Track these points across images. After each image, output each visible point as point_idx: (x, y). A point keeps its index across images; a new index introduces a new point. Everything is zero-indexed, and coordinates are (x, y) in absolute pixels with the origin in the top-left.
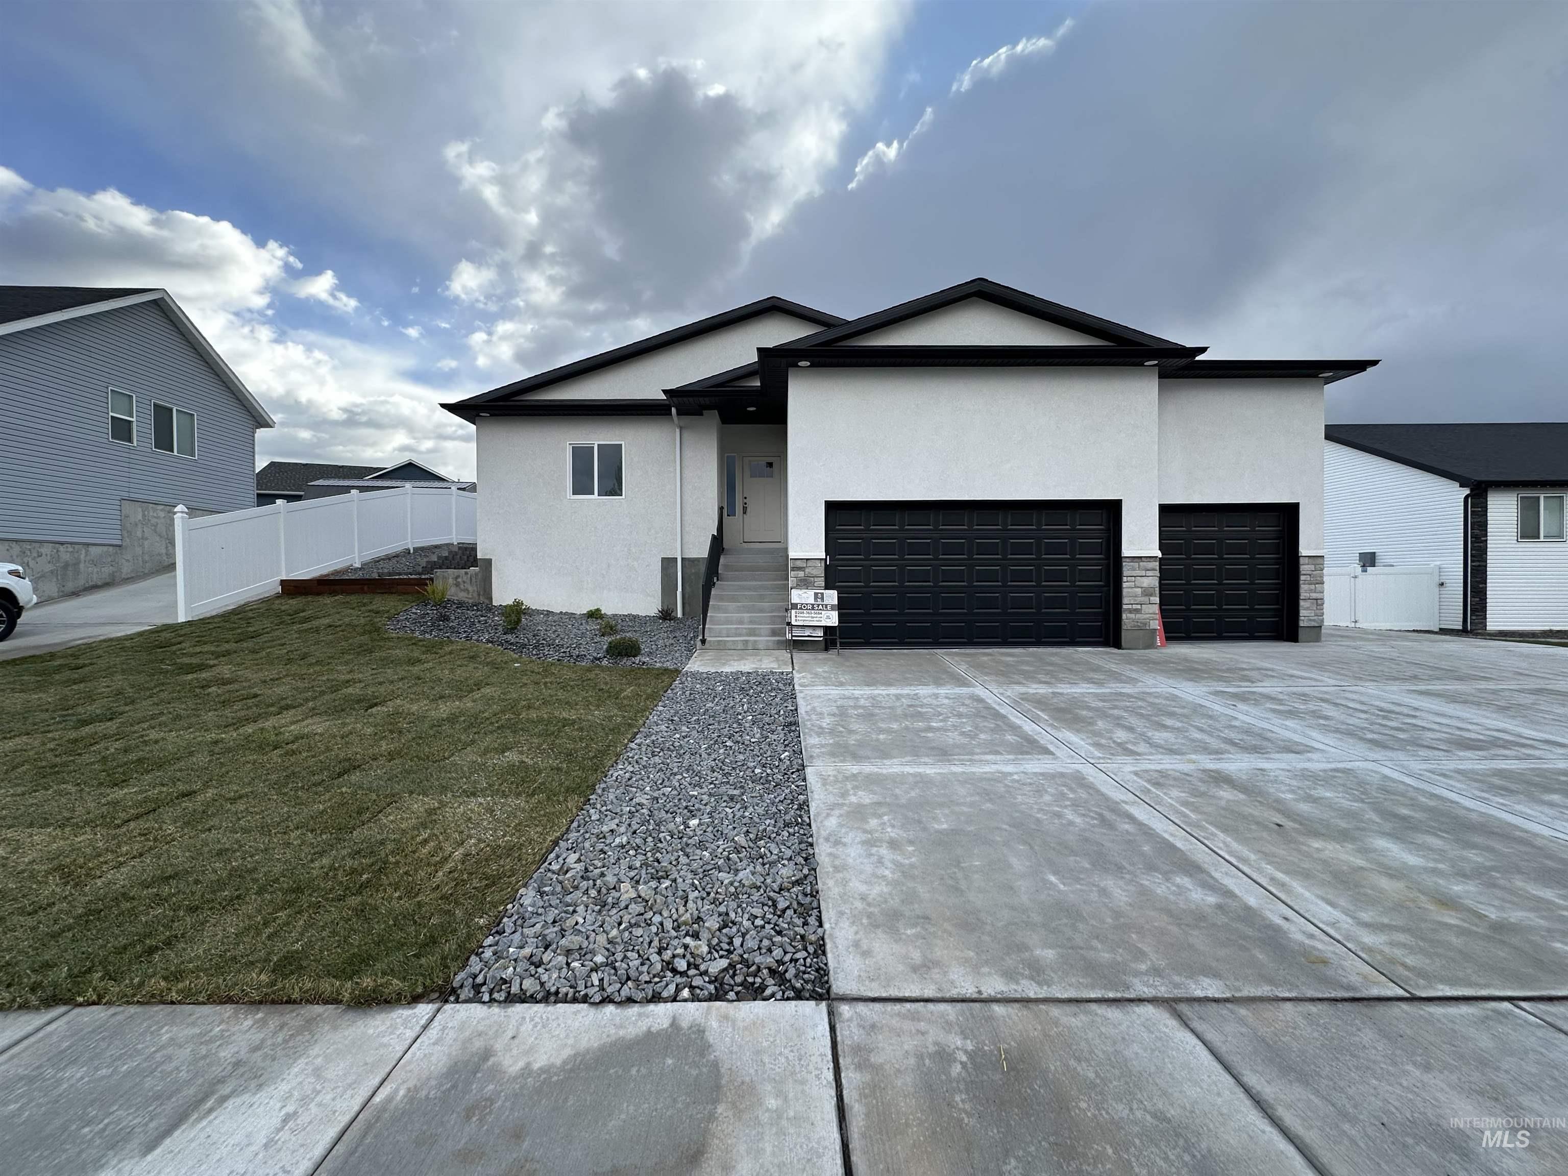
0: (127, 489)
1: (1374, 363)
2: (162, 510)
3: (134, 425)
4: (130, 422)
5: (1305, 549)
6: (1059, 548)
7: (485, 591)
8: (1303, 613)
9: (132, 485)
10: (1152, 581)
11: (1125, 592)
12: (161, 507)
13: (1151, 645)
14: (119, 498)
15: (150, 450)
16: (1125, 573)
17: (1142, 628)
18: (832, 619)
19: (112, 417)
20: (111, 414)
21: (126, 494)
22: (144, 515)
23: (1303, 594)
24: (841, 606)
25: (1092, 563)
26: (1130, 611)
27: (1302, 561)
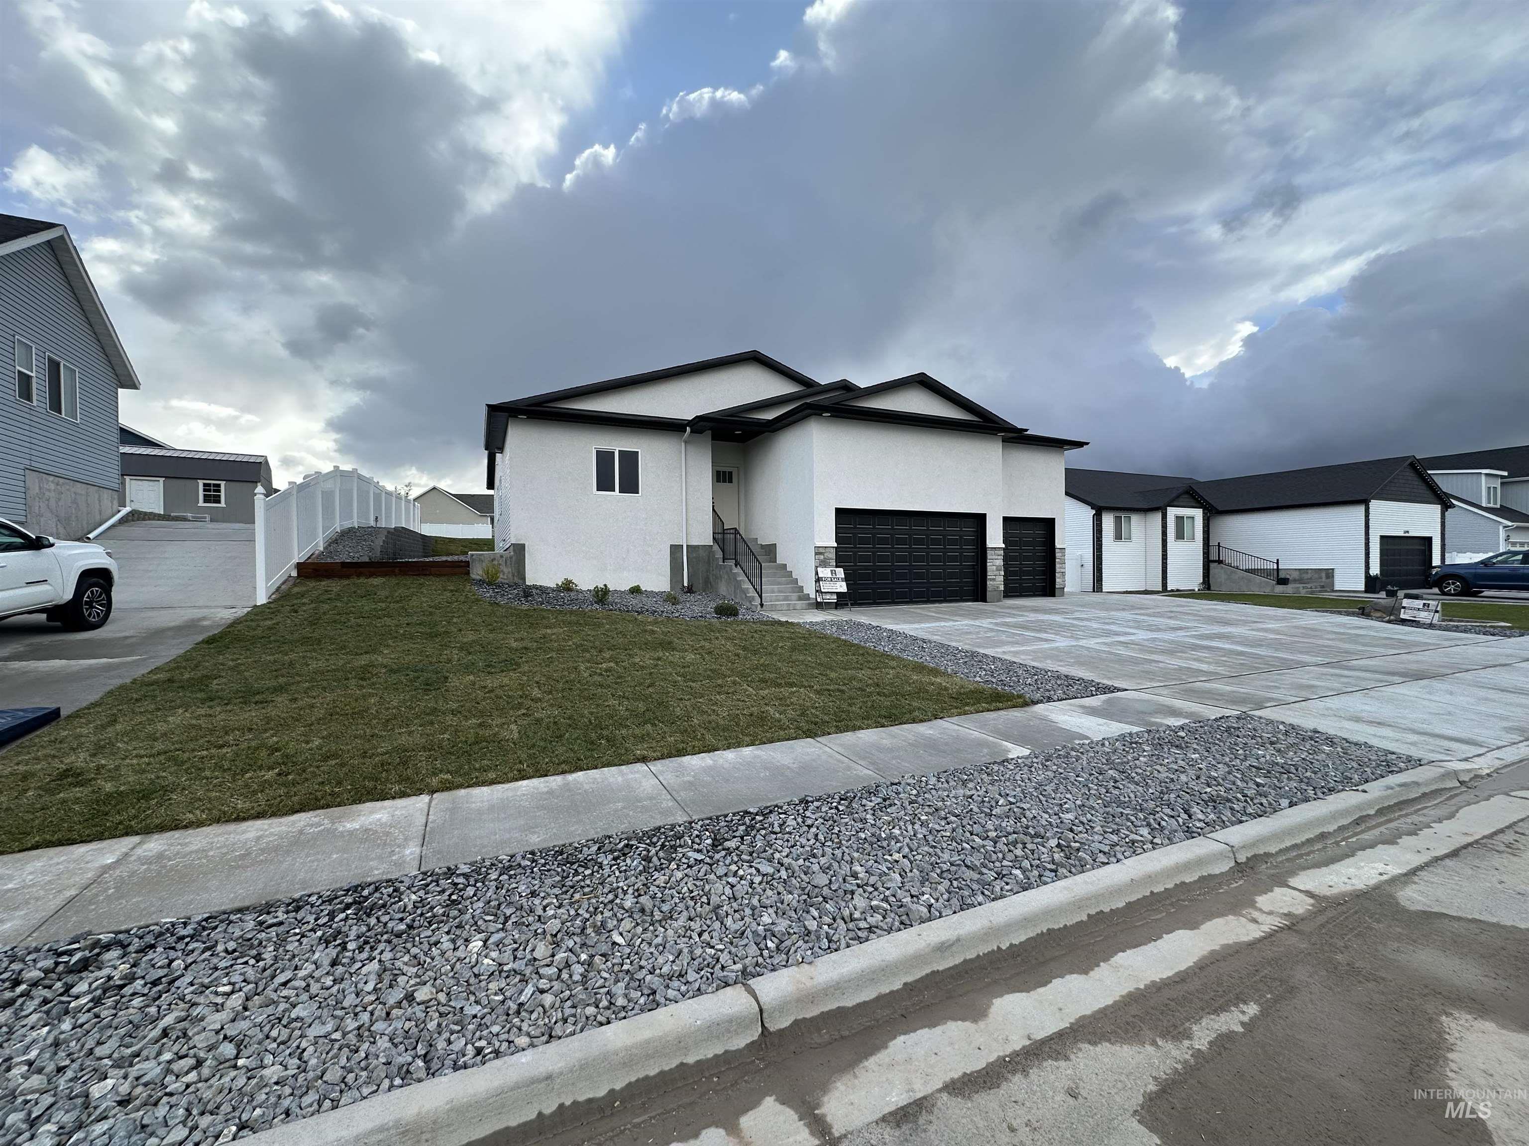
0: (28, 456)
1: (1087, 444)
2: (52, 482)
3: (34, 380)
4: (31, 377)
5: (1058, 544)
6: (954, 542)
7: (519, 572)
8: (1057, 580)
9: (33, 452)
10: (1000, 562)
11: (989, 568)
12: (51, 478)
13: (999, 601)
14: (22, 466)
15: (44, 411)
16: (989, 557)
17: (996, 590)
18: (842, 587)
19: (19, 372)
20: (18, 368)
21: (28, 462)
22: (40, 488)
23: (1058, 570)
24: (846, 579)
25: (969, 550)
26: (991, 580)
27: (1057, 551)
